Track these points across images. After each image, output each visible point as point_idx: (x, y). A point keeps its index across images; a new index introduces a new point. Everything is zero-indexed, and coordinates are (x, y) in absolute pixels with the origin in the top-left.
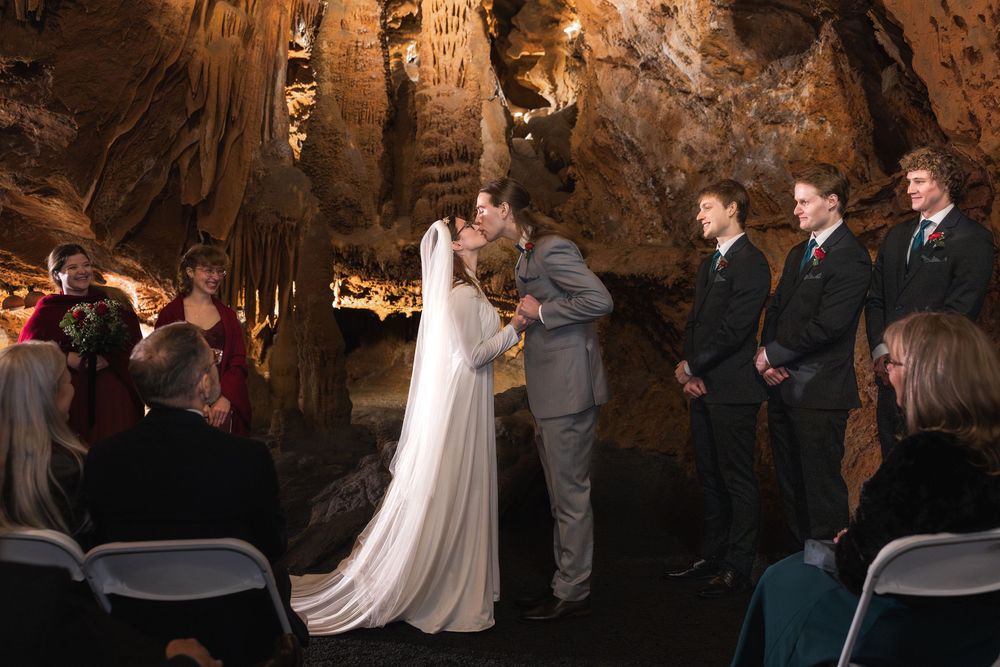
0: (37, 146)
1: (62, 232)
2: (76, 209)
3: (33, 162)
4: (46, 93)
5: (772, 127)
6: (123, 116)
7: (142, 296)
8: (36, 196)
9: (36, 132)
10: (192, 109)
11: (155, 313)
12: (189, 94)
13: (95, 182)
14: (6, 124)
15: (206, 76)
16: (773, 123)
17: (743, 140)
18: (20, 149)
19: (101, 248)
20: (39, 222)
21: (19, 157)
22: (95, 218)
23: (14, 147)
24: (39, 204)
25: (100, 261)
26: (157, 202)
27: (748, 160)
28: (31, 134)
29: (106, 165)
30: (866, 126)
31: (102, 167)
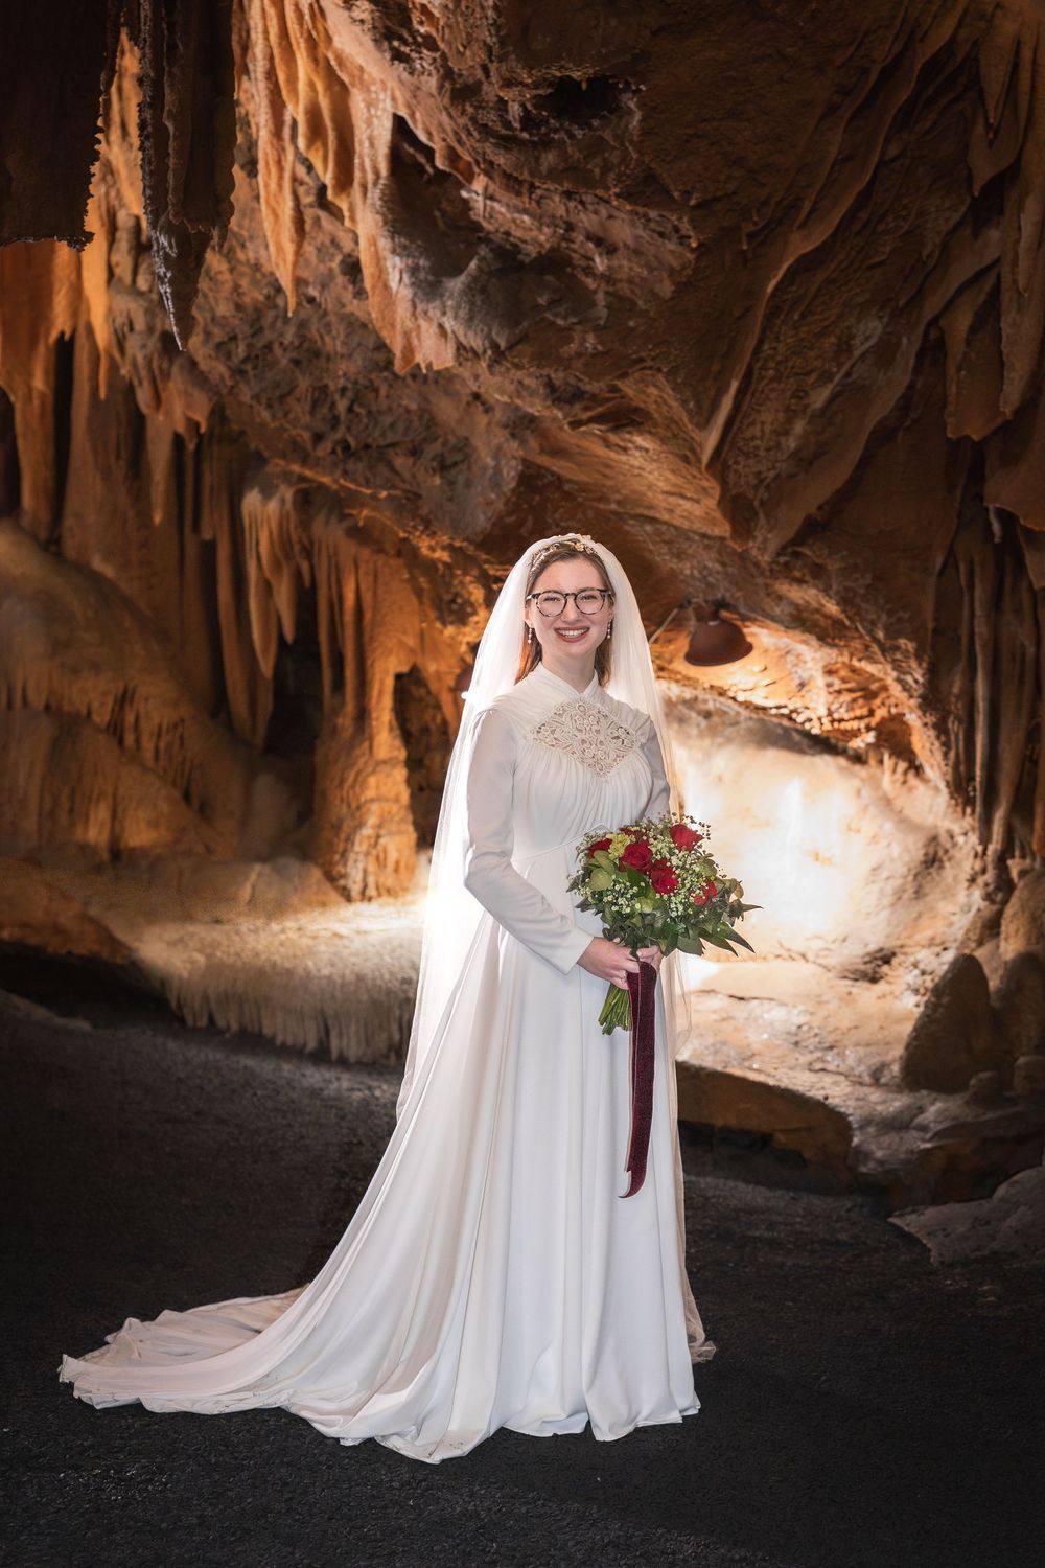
0: (600, 298)
1: (653, 520)
2: (686, 459)
3: (591, 340)
4: (624, 159)
6: (807, 206)
7: (838, 685)
8: (596, 429)
9: (600, 263)
10: (984, 170)
11: (869, 728)
12: (980, 128)
13: (735, 384)
14: (532, 251)
15: (1025, 75)
18: (562, 310)
19: (743, 557)
20: (602, 498)
21: (561, 329)
22: (732, 479)
23: (552, 304)
24: (601, 450)
25: (739, 594)
26: (883, 435)
28: (589, 270)
29: (760, 342)
31: (751, 344)
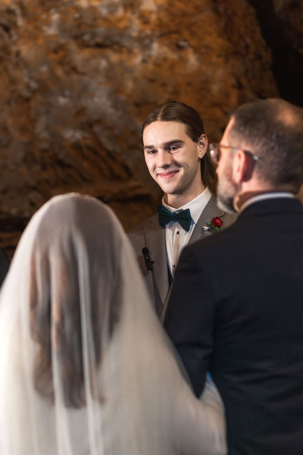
5: (97, 51)
16: (99, 46)
17: (44, 69)
27: (62, 101)
30: (259, 57)
